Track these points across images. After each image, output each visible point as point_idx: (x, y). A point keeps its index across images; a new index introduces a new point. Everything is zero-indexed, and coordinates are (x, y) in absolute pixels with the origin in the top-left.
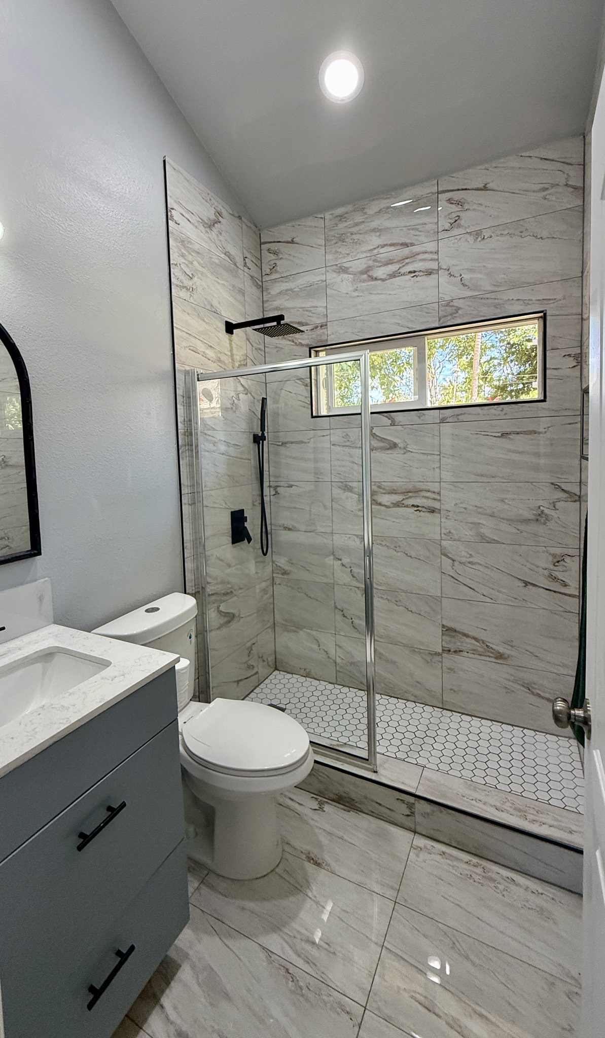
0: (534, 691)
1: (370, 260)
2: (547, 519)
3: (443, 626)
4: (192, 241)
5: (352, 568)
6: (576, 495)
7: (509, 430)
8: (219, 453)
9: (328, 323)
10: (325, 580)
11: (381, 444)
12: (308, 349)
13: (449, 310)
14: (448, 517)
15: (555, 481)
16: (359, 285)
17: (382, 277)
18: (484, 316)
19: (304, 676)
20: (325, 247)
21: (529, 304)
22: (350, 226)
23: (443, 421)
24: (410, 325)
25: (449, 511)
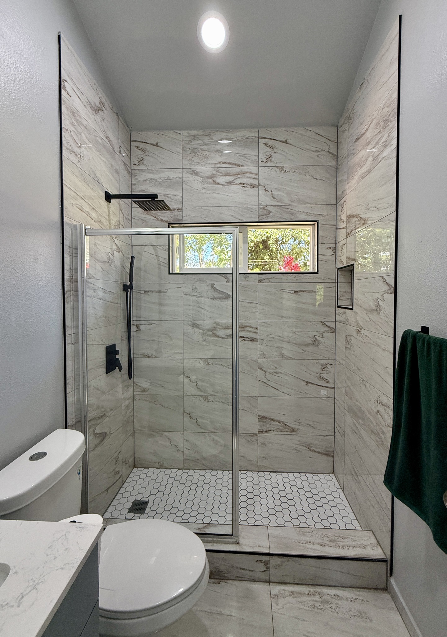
0: (311, 449)
1: (214, 170)
2: (318, 343)
3: (259, 416)
4: (81, 116)
5: (197, 383)
6: (333, 329)
7: (298, 289)
8: (98, 298)
9: (183, 208)
10: (176, 393)
11: (220, 295)
12: (167, 224)
13: (265, 212)
14: (263, 344)
15: (323, 320)
16: (207, 185)
17: (223, 184)
18: (285, 219)
19: (158, 468)
20: (182, 154)
21: (309, 216)
22: (200, 144)
23: (260, 281)
24: (240, 218)
25: (263, 340)
